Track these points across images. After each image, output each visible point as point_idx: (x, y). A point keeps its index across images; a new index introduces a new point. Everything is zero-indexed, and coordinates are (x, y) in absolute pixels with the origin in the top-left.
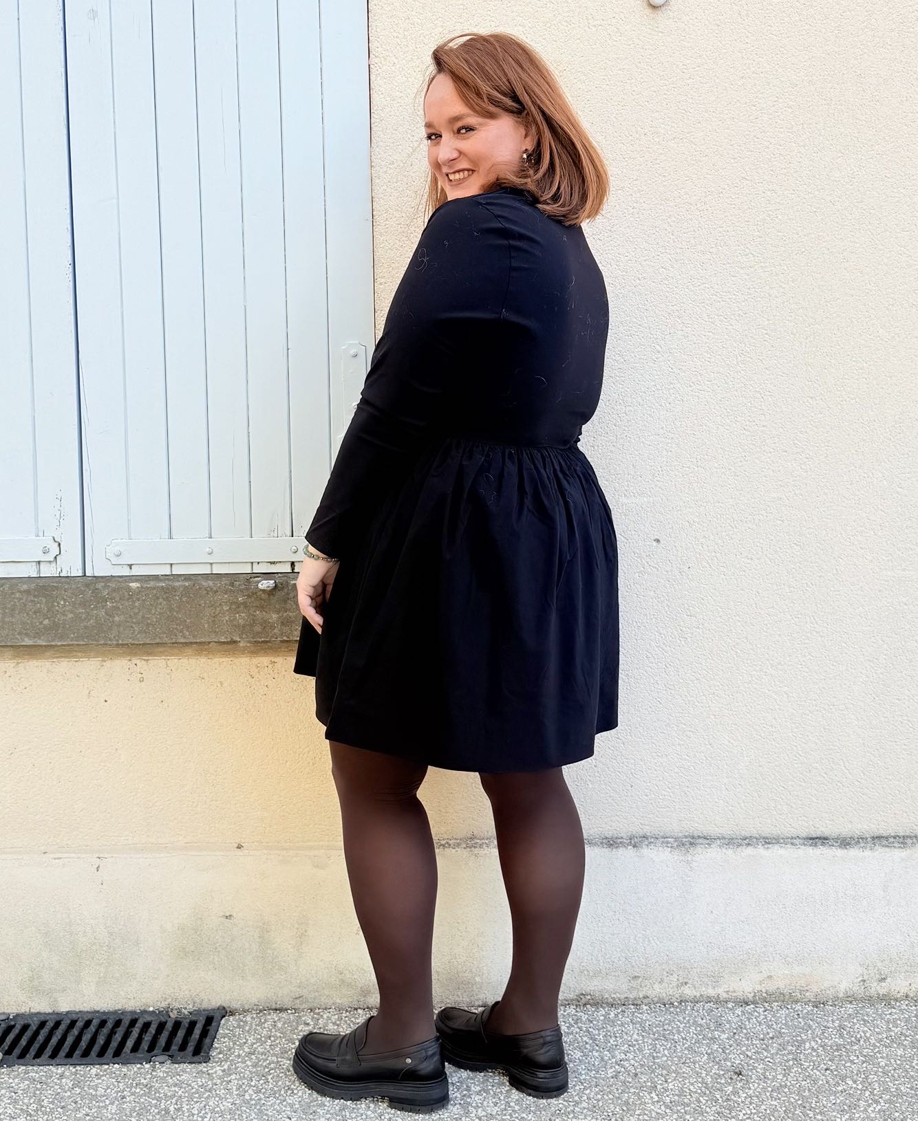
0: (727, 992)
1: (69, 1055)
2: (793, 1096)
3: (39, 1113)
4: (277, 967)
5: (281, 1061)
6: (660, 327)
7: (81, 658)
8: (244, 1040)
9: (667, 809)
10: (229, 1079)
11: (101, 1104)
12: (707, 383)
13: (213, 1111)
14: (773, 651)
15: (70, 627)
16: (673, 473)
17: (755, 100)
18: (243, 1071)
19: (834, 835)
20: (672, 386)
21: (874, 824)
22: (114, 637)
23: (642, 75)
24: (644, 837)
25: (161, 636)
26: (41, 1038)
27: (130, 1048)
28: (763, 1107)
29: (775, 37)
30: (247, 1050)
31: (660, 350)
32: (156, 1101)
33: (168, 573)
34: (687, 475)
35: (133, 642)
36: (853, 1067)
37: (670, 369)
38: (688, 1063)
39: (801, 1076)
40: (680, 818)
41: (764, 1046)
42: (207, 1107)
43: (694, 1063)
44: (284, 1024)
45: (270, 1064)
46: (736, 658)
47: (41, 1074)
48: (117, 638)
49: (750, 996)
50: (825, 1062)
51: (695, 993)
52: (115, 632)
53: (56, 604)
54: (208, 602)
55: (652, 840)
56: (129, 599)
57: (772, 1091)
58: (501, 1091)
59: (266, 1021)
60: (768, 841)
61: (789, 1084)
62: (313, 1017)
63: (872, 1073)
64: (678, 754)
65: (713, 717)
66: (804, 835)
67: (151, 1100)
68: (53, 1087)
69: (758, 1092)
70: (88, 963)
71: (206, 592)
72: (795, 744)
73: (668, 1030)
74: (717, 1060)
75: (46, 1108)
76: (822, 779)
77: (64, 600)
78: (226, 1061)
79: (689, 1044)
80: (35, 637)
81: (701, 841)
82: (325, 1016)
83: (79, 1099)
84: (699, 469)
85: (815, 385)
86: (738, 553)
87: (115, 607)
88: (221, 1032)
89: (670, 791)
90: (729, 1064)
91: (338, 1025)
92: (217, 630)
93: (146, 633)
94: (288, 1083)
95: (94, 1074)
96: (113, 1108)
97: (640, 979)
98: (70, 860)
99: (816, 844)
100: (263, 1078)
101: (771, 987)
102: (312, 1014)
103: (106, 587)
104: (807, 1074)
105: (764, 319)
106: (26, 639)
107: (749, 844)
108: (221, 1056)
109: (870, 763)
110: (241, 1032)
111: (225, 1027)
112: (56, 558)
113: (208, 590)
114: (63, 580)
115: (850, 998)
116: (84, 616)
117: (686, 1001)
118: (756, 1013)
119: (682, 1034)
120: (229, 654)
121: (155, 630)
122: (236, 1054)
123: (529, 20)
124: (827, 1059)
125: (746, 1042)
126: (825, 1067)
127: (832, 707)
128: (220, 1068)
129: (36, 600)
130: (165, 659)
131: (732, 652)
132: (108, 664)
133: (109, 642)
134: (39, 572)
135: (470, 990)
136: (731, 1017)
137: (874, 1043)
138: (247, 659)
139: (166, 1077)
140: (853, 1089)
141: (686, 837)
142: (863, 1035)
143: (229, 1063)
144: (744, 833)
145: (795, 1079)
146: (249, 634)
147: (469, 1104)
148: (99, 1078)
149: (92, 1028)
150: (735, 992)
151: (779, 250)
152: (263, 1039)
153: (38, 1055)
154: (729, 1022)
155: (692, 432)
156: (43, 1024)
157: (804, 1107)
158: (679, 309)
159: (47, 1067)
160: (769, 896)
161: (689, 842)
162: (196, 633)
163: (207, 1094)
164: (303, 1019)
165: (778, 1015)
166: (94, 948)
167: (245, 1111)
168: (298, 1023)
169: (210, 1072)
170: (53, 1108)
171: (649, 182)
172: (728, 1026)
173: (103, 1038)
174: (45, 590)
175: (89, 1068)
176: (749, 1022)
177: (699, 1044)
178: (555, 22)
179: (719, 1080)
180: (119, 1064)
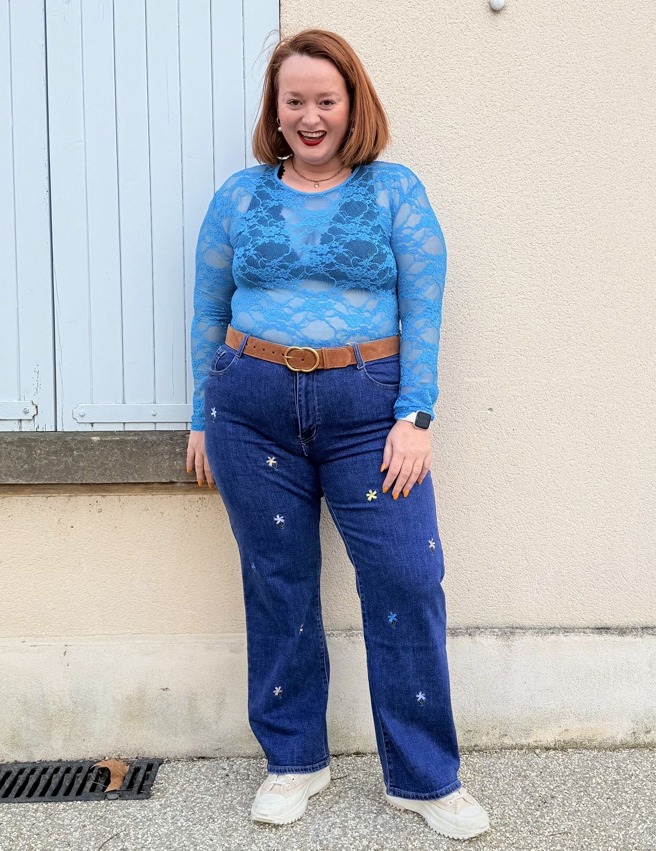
0: (536, 741)
1: (43, 794)
2: (584, 818)
3: (19, 839)
4: (202, 727)
5: (205, 797)
6: (495, 251)
7: (53, 494)
8: (177, 782)
9: (495, 607)
10: (165, 811)
11: (67, 832)
12: (529, 293)
13: (153, 835)
14: (573, 491)
15: (44, 471)
16: (503, 360)
17: (568, 83)
18: (176, 805)
19: (614, 626)
20: (503, 295)
21: (643, 618)
22: (79, 478)
23: (485, 62)
24: (477, 628)
25: (116, 477)
26: (20, 782)
27: (89, 789)
28: (562, 827)
29: (583, 37)
30: (178, 789)
31: (496, 268)
32: (109, 829)
33: (122, 430)
34: (513, 361)
35: (94, 482)
36: (627, 796)
37: (503, 283)
38: (507, 795)
39: (590, 803)
40: (504, 614)
41: (563, 781)
42: (149, 832)
43: (512, 794)
44: (207, 769)
45: (196, 799)
46: (546, 497)
47: (20, 809)
48: (81, 479)
49: (552, 745)
50: (607, 793)
51: (512, 743)
52: (80, 474)
53: (34, 452)
54: (152, 452)
55: (483, 630)
56: (90, 450)
57: (569, 814)
58: (370, 817)
59: (193, 767)
60: (567, 630)
61: (581, 809)
62: (228, 765)
63: (641, 801)
64: (503, 567)
65: (529, 540)
66: (593, 626)
67: (105, 828)
68: (29, 819)
69: (559, 815)
70: (57, 725)
71: (150, 445)
72: (587, 560)
73: (492, 770)
74: (529, 792)
75: (25, 835)
76: (606, 585)
77: (41, 449)
78: (163, 798)
79: (508, 780)
80: (18, 478)
81: (518, 630)
82: (238, 763)
83: (50, 828)
84: (522, 357)
85: (608, 297)
86: (549, 420)
87: (78, 455)
88: (159, 776)
89: (496, 594)
90: (537, 795)
91: (248, 770)
92: (160, 473)
93: (104, 475)
94: (210, 814)
95: (61, 808)
96: (77, 834)
97: (472, 733)
98: (42, 647)
99: (601, 632)
100: (191, 810)
101: (567, 737)
102: (228, 761)
103: (73, 440)
104: (594, 802)
105: (571, 247)
106: (10, 479)
107: (553, 633)
108: (159, 794)
109: (641, 573)
110: (174, 776)
111: (162, 772)
112: (34, 417)
113: (153, 443)
114: (40, 434)
115: (625, 746)
116: (56, 462)
117: (505, 749)
118: (556, 758)
119: (503, 773)
120: (169, 492)
121: (111, 473)
122: (170, 792)
123: (402, 17)
124: (608, 790)
125: (550, 779)
126: (607, 797)
127: (614, 533)
128: (158, 803)
129: (18, 449)
130: (118, 495)
131: (543, 492)
132: (73, 499)
133: (75, 482)
134: (20, 427)
135: (347, 742)
136: (537, 760)
137: (642, 779)
138: (182, 496)
139: (117, 810)
140: (627, 813)
141: (507, 627)
142: (634, 773)
143: (165, 799)
144: (549, 625)
145: (585, 805)
146: (184, 477)
147: (345, 827)
148: (65, 812)
149: (60, 774)
150: (541, 741)
151: (582, 196)
152: (191, 781)
153: (18, 795)
154: (537, 764)
155: (518, 329)
156: (21, 772)
157: (592, 826)
158: (509, 238)
159: (26, 804)
160: (567, 671)
161: (510, 631)
162: (143, 476)
163: (149, 822)
164: (222, 765)
165: (572, 758)
166: (61, 713)
167: (178, 835)
168: (217, 768)
169: (151, 806)
170: (30, 835)
171: (489, 142)
172: (536, 767)
173: (68, 781)
174: (25, 441)
175: (57, 804)
176: (552, 764)
177: (515, 780)
178: (421, 19)
179: (530, 807)
180: (81, 801)
